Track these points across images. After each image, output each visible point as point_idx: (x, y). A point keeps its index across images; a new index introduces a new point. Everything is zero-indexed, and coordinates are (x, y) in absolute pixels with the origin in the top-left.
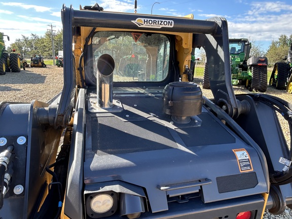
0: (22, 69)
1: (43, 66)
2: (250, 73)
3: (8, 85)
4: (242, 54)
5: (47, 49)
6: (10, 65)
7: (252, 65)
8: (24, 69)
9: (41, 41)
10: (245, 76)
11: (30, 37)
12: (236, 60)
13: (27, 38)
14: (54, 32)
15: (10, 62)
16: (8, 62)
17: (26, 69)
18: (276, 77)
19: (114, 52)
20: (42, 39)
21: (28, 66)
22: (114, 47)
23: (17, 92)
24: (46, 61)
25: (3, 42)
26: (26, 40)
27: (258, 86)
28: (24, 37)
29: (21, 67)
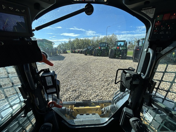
1: (67, 53)
5: (69, 47)
9: (67, 44)
11: (63, 43)
19: (92, 47)
20: (67, 43)
21: (61, 53)
22: (92, 45)
24: (68, 51)
26: (62, 44)
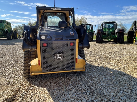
0: (18, 38)
2: (117, 36)
3: (14, 43)
4: (113, 28)
6: (14, 36)
7: (117, 32)
8: (19, 38)
10: (114, 37)
12: (110, 31)
13: (20, 26)
14: (32, 22)
15: (14, 35)
16: (13, 35)
17: (20, 38)
18: (129, 38)
23: (17, 45)
25: (11, 27)
27: (120, 41)
28: (19, 25)
29: (18, 37)
